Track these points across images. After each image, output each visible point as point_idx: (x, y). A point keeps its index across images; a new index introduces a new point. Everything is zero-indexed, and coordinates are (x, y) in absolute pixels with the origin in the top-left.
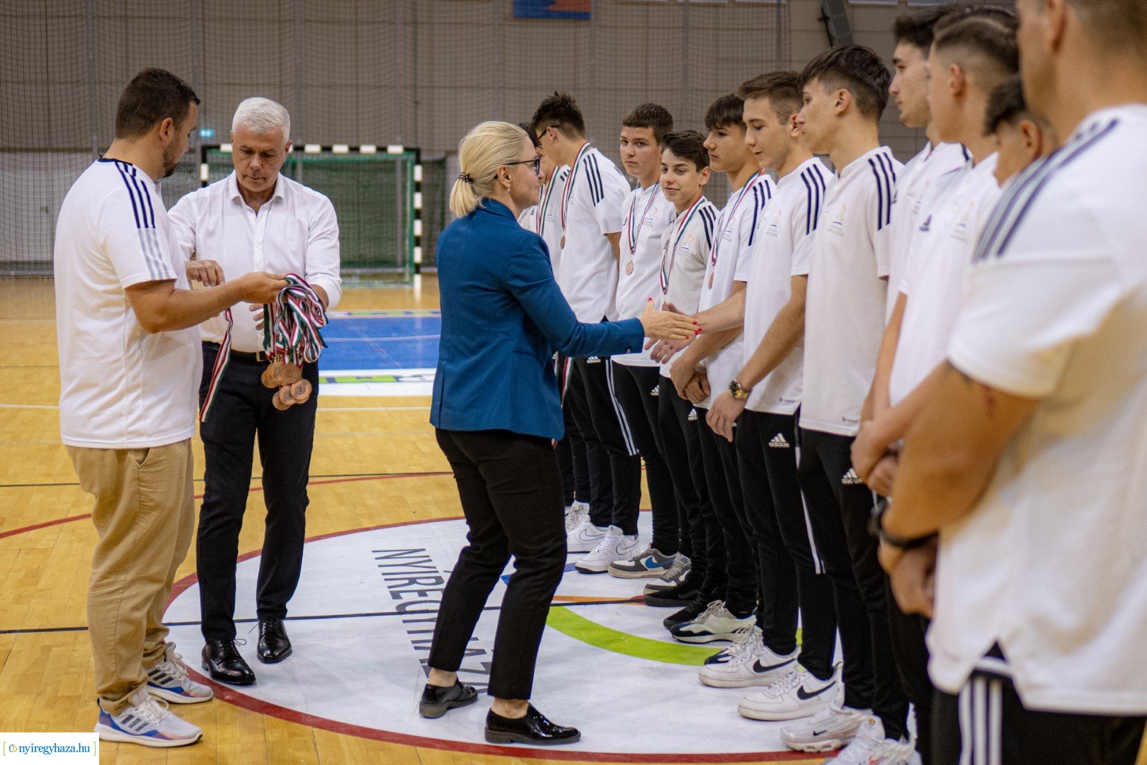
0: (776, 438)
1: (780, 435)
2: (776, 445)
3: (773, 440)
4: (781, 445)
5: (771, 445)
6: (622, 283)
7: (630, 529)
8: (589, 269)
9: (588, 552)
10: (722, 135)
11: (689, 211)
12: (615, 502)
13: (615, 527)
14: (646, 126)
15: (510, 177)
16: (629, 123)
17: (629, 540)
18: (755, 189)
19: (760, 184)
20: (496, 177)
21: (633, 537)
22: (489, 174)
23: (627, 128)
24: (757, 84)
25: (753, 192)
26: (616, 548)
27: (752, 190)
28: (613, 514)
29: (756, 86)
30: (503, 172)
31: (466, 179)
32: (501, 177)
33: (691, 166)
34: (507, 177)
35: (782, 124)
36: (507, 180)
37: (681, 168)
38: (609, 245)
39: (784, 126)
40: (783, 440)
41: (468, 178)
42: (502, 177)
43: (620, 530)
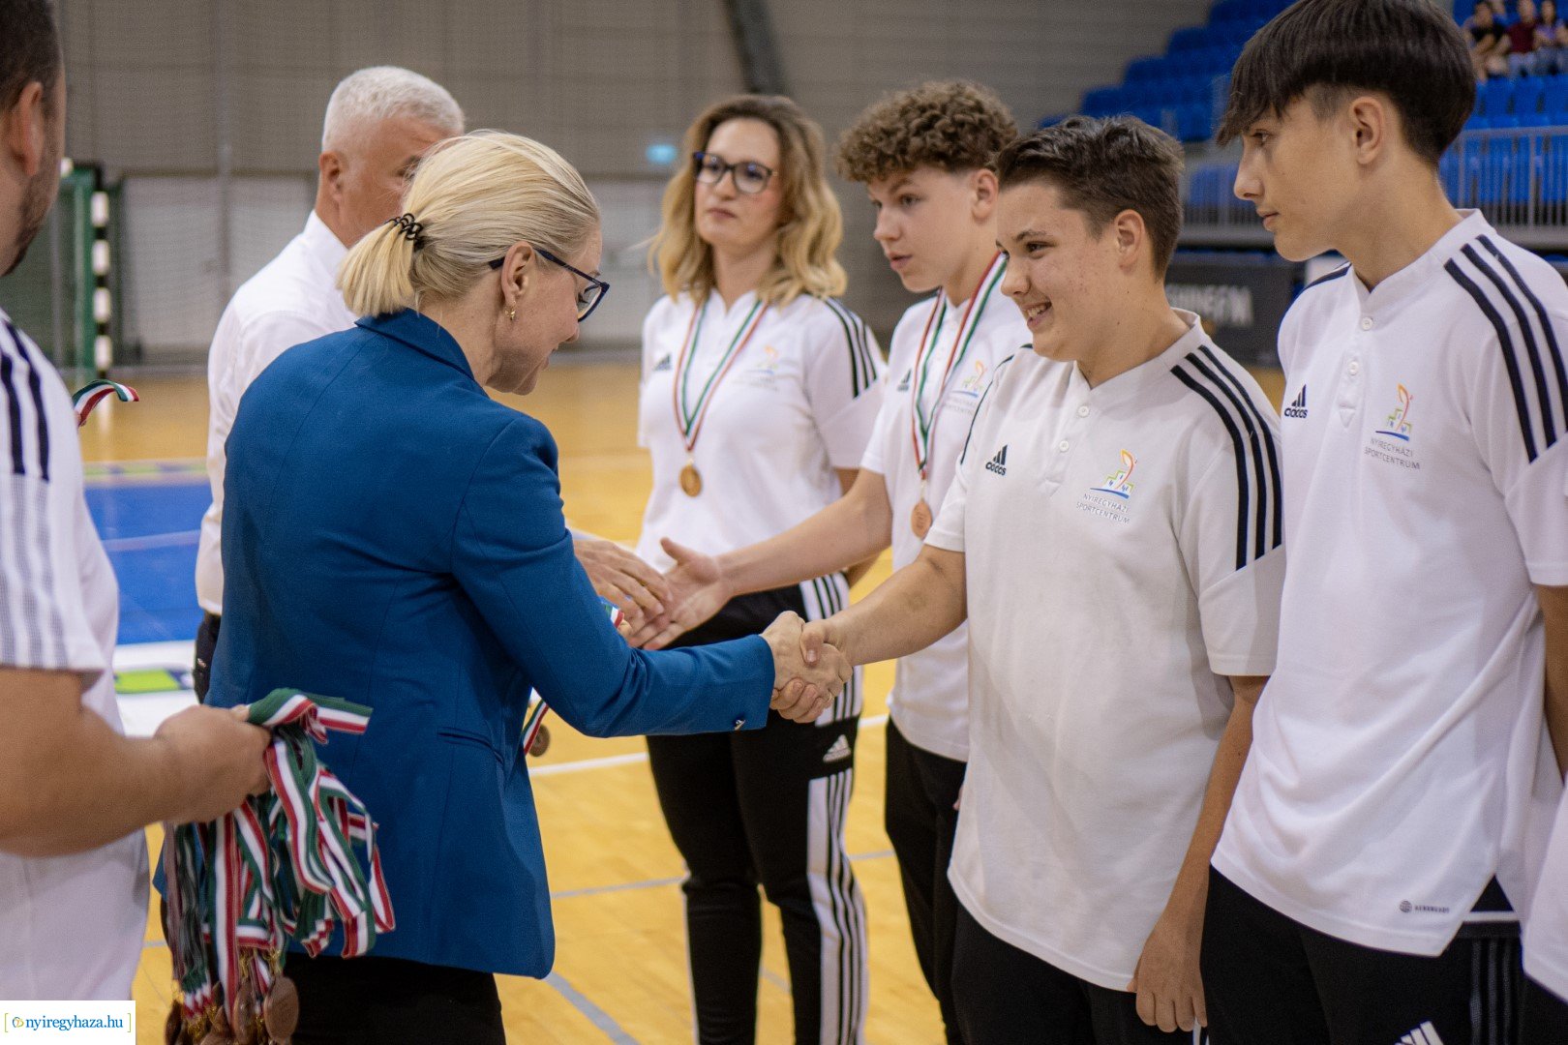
15: (526, 282)
20: (497, 264)
22: (483, 248)
30: (518, 260)
31: (410, 232)
32: (509, 270)
34: (519, 281)
36: (516, 287)
41: (417, 232)
42: (512, 272)
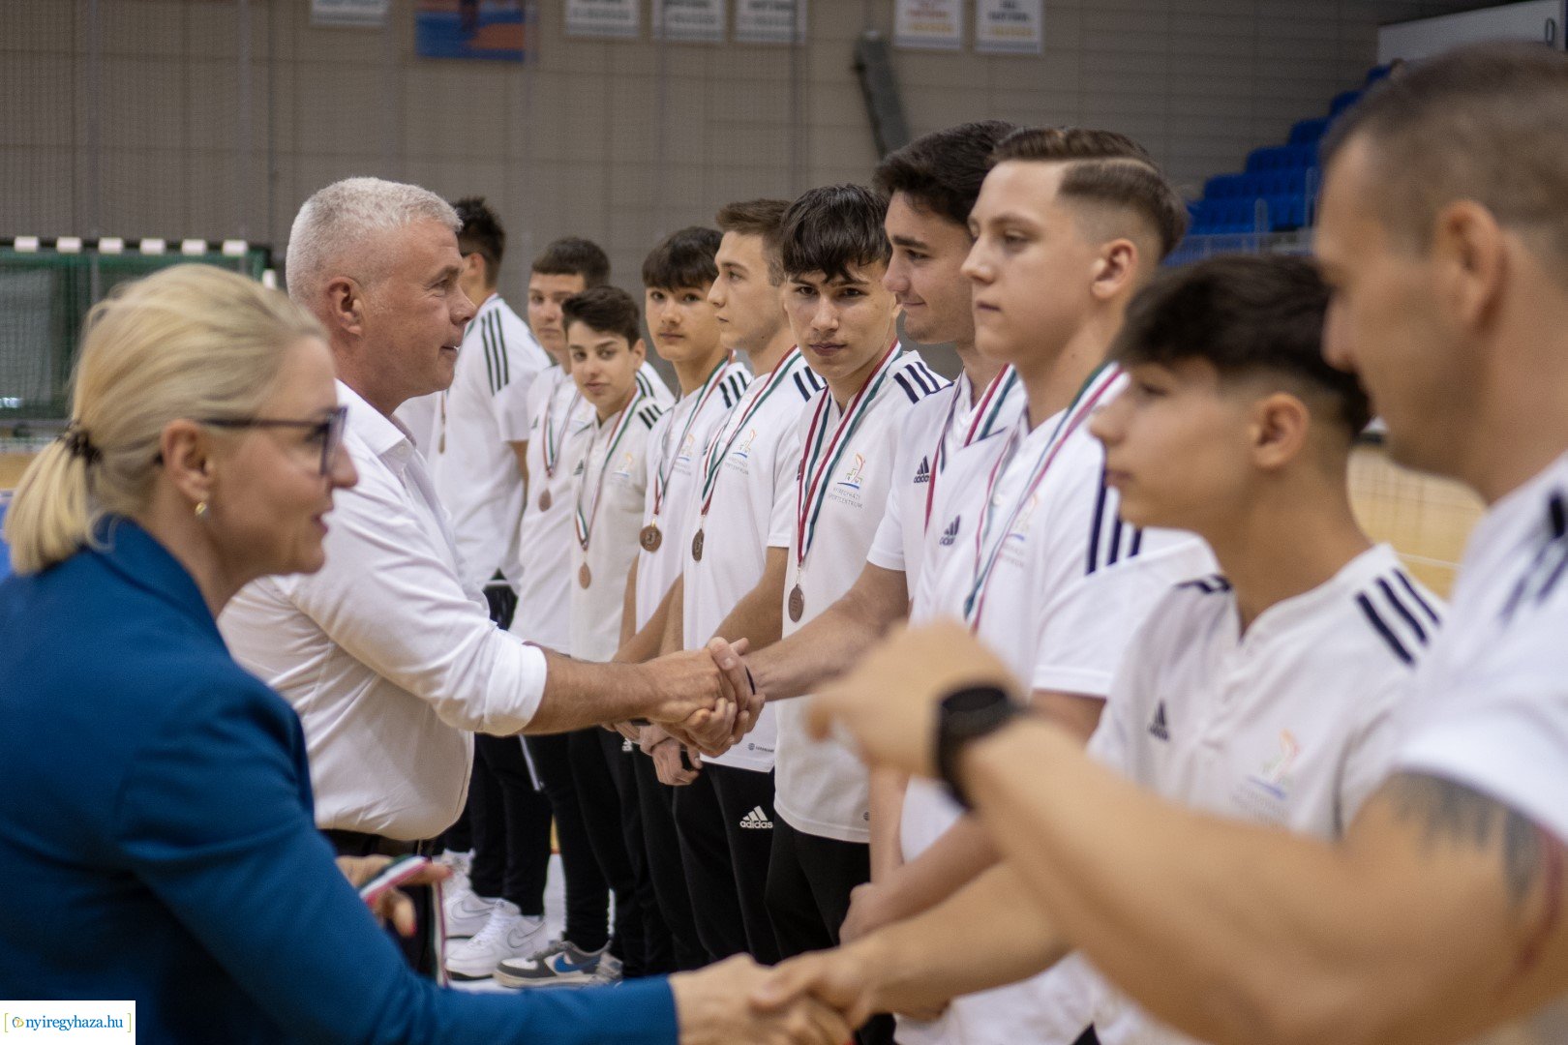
0: (752, 814)
1: (758, 809)
2: (752, 826)
3: (746, 818)
4: (760, 826)
5: (743, 825)
6: (528, 519)
7: (531, 905)
8: (482, 490)
9: (468, 937)
10: (693, 298)
11: (621, 417)
12: (510, 863)
13: (507, 903)
14: (572, 272)
15: (210, 467)
16: (545, 268)
17: (529, 924)
18: (723, 387)
19: (731, 379)
20: (160, 460)
21: (536, 918)
23: (540, 276)
24: (750, 212)
25: (721, 394)
26: (510, 934)
27: (718, 390)
28: (507, 881)
29: (748, 214)
30: (183, 447)
31: (77, 446)
33: (621, 343)
34: (201, 468)
35: (774, 285)
36: (197, 477)
37: (609, 348)
38: (511, 457)
39: (776, 288)
40: (763, 817)
41: (85, 442)
43: (514, 908)
